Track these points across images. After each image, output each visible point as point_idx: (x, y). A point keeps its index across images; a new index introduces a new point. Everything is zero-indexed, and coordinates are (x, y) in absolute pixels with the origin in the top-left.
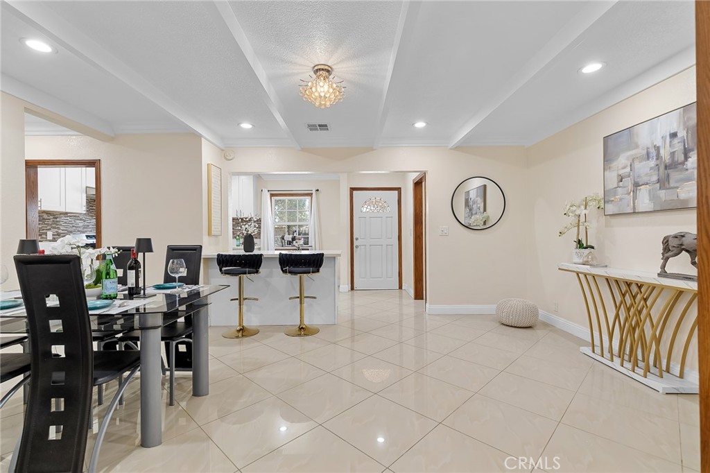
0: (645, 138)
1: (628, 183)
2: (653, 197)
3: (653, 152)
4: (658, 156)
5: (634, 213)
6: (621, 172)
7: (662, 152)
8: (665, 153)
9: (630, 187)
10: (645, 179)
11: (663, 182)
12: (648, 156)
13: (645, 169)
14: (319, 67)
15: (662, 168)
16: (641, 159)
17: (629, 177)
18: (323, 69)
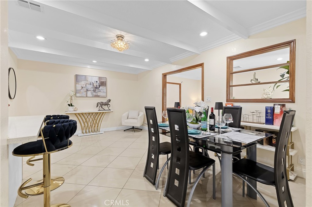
0: (90, 80)
1: (85, 89)
2: (92, 94)
3: (92, 84)
4: (93, 85)
5: (87, 97)
6: (82, 86)
7: (94, 84)
8: (95, 85)
9: (85, 90)
10: (90, 89)
11: (94, 91)
12: (91, 84)
13: (90, 87)
14: (119, 36)
15: (94, 88)
16: (89, 84)
17: (85, 87)
18: (120, 37)
